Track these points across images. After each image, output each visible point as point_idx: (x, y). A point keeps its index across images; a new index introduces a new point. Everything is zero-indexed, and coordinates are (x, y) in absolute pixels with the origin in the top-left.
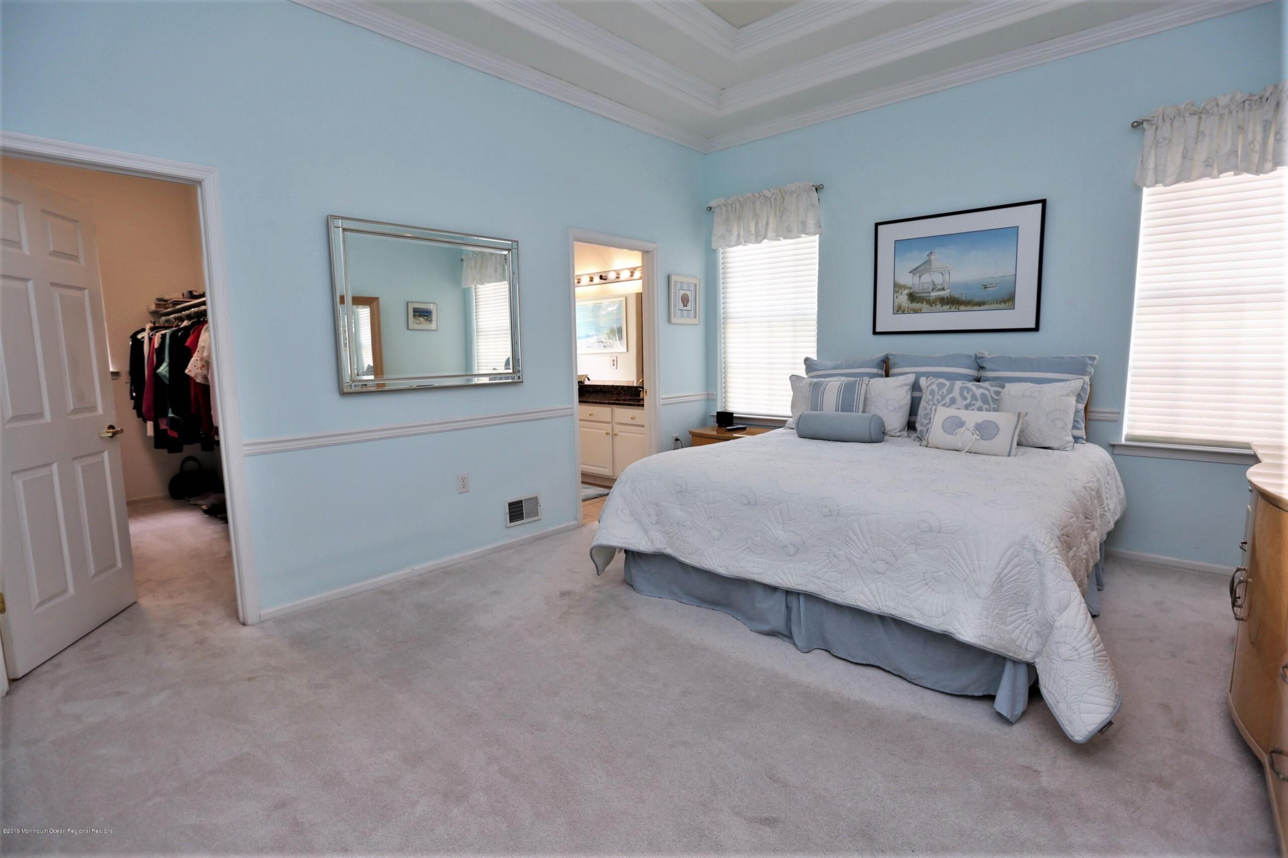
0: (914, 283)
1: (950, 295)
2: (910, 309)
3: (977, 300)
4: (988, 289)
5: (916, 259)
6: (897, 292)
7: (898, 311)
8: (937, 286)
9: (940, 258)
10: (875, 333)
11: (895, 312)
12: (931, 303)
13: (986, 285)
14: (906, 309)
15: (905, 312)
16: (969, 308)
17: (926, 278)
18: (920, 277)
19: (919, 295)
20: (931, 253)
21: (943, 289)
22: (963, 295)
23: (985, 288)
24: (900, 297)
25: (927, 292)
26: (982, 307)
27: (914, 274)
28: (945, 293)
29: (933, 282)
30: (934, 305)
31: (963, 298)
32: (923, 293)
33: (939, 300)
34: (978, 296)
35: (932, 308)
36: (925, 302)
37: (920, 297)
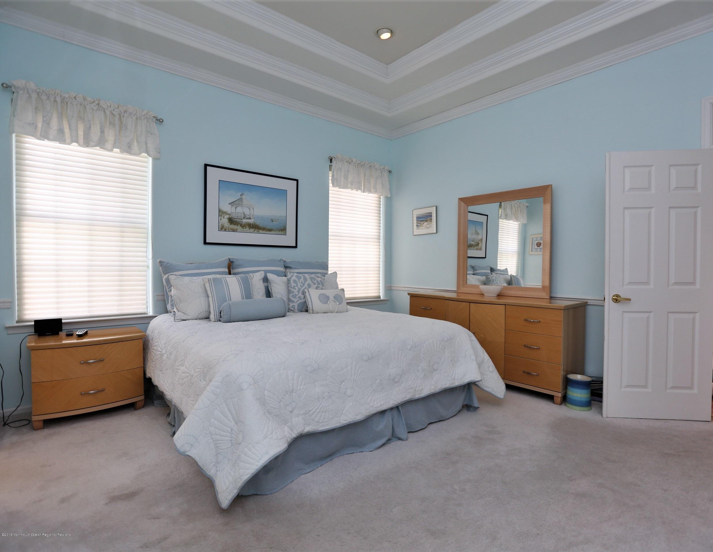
0: (232, 211)
1: (254, 222)
2: (229, 228)
3: (268, 227)
4: (273, 222)
5: (234, 196)
6: (221, 216)
7: (221, 229)
8: (246, 216)
9: (249, 198)
10: (205, 243)
11: (220, 229)
12: (243, 226)
13: (272, 220)
14: (227, 228)
15: (226, 231)
16: (264, 232)
17: (239, 210)
18: (236, 208)
19: (235, 220)
20: (242, 194)
21: (250, 218)
22: (261, 224)
23: (272, 221)
24: (223, 220)
25: (240, 219)
26: (271, 232)
27: (232, 206)
28: (251, 221)
29: (244, 213)
30: (245, 228)
31: (261, 225)
32: (239, 219)
33: (248, 225)
34: (269, 225)
35: (244, 230)
36: (239, 225)
37: (236, 221)
